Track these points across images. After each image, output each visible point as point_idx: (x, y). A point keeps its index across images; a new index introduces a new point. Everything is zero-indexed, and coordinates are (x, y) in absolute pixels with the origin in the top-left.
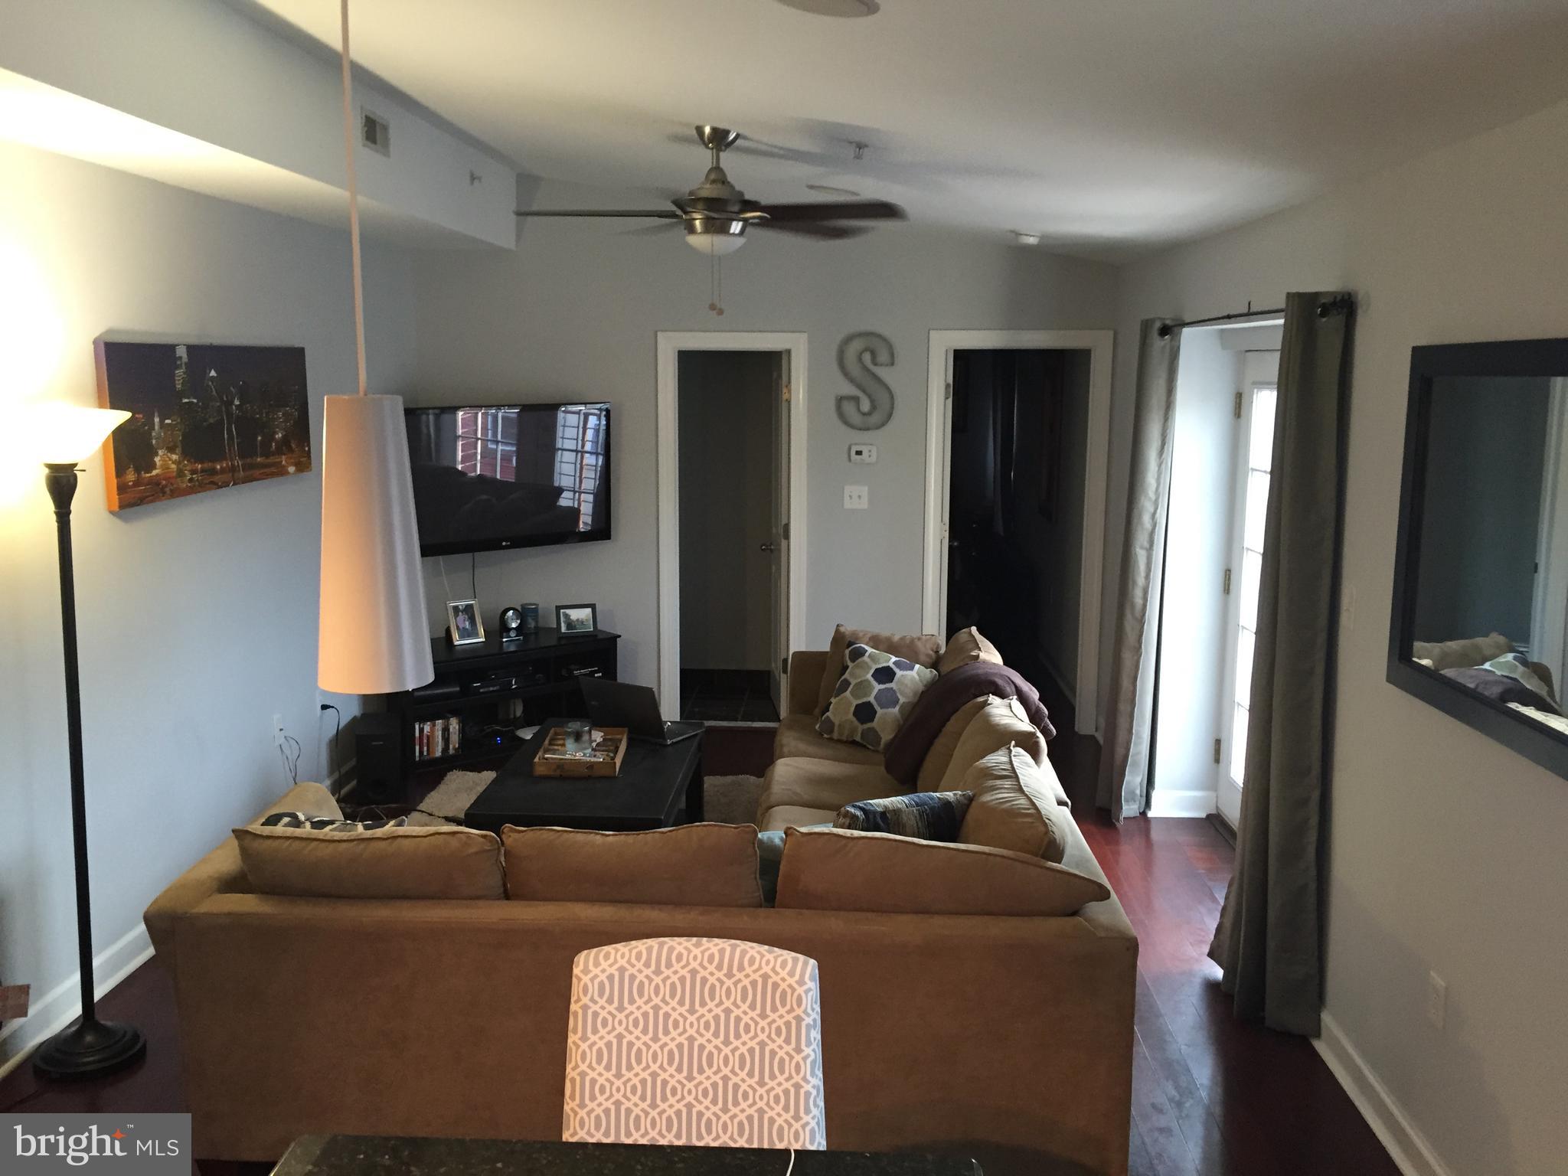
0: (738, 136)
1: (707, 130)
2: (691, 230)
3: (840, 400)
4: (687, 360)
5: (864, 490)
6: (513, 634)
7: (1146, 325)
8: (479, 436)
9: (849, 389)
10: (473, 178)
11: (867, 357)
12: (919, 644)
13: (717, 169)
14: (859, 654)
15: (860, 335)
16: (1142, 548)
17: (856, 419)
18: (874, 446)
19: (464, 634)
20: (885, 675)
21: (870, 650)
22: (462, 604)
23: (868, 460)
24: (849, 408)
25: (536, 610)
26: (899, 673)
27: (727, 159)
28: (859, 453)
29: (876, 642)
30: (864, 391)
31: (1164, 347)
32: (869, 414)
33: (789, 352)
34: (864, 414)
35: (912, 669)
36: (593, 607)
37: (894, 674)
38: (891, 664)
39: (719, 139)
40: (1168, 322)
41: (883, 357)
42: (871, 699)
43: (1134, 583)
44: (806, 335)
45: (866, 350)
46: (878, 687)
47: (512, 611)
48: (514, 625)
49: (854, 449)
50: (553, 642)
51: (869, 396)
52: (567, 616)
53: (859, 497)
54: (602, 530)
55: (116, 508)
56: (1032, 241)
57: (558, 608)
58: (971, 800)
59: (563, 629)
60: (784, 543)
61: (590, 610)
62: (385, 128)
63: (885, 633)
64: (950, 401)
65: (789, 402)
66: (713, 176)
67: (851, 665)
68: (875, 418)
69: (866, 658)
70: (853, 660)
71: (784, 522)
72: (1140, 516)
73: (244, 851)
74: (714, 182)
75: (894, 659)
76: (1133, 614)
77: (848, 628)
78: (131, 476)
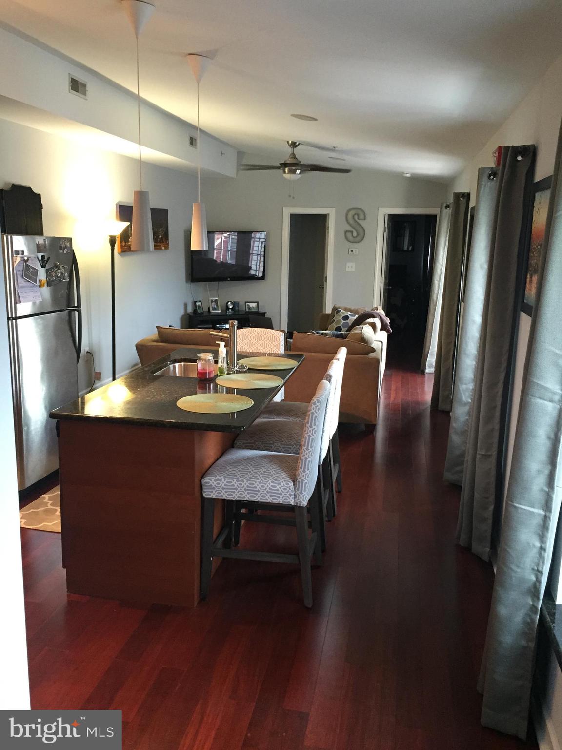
0: (299, 144)
1: (290, 142)
2: (285, 172)
3: (346, 232)
4: (294, 218)
5: (353, 264)
6: (230, 310)
7: (442, 204)
8: (222, 248)
9: (350, 229)
10: (222, 154)
11: (356, 217)
12: (360, 310)
13: (293, 154)
14: (338, 312)
15: (354, 209)
16: (437, 281)
17: (351, 238)
18: (357, 248)
19: (214, 309)
20: (346, 318)
21: (342, 311)
22: (214, 299)
23: (355, 254)
24: (349, 235)
25: (238, 303)
26: (350, 317)
27: (296, 150)
28: (352, 251)
29: (346, 309)
30: (354, 229)
31: (447, 212)
32: (356, 237)
33: (329, 214)
34: (354, 237)
35: (355, 316)
36: (258, 303)
37: (349, 318)
38: (348, 315)
39: (294, 145)
40: (448, 204)
41: (362, 216)
42: (341, 325)
43: (434, 292)
44: (334, 208)
45: (355, 214)
46: (343, 321)
47: (230, 303)
48: (231, 307)
49: (350, 251)
50: (244, 313)
51: (356, 231)
52: (248, 305)
53: (352, 267)
54: (263, 278)
55: (120, 252)
56: (408, 175)
57: (246, 302)
58: (349, 334)
59: (247, 310)
60: (325, 283)
61: (256, 304)
62: (196, 140)
63: (349, 306)
64: (386, 234)
65: (328, 232)
66: (291, 156)
67: (336, 315)
68: (358, 238)
69: (340, 313)
70: (337, 314)
71: (325, 276)
72: (437, 269)
73: (158, 331)
74: (291, 158)
75: (350, 313)
76: (433, 302)
77: (337, 306)
78: (124, 244)
